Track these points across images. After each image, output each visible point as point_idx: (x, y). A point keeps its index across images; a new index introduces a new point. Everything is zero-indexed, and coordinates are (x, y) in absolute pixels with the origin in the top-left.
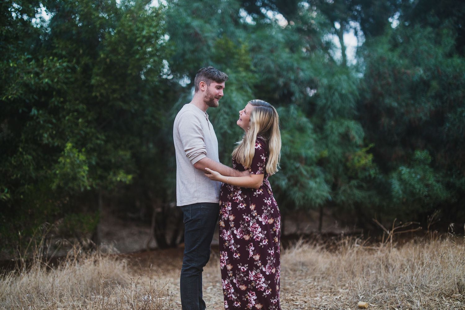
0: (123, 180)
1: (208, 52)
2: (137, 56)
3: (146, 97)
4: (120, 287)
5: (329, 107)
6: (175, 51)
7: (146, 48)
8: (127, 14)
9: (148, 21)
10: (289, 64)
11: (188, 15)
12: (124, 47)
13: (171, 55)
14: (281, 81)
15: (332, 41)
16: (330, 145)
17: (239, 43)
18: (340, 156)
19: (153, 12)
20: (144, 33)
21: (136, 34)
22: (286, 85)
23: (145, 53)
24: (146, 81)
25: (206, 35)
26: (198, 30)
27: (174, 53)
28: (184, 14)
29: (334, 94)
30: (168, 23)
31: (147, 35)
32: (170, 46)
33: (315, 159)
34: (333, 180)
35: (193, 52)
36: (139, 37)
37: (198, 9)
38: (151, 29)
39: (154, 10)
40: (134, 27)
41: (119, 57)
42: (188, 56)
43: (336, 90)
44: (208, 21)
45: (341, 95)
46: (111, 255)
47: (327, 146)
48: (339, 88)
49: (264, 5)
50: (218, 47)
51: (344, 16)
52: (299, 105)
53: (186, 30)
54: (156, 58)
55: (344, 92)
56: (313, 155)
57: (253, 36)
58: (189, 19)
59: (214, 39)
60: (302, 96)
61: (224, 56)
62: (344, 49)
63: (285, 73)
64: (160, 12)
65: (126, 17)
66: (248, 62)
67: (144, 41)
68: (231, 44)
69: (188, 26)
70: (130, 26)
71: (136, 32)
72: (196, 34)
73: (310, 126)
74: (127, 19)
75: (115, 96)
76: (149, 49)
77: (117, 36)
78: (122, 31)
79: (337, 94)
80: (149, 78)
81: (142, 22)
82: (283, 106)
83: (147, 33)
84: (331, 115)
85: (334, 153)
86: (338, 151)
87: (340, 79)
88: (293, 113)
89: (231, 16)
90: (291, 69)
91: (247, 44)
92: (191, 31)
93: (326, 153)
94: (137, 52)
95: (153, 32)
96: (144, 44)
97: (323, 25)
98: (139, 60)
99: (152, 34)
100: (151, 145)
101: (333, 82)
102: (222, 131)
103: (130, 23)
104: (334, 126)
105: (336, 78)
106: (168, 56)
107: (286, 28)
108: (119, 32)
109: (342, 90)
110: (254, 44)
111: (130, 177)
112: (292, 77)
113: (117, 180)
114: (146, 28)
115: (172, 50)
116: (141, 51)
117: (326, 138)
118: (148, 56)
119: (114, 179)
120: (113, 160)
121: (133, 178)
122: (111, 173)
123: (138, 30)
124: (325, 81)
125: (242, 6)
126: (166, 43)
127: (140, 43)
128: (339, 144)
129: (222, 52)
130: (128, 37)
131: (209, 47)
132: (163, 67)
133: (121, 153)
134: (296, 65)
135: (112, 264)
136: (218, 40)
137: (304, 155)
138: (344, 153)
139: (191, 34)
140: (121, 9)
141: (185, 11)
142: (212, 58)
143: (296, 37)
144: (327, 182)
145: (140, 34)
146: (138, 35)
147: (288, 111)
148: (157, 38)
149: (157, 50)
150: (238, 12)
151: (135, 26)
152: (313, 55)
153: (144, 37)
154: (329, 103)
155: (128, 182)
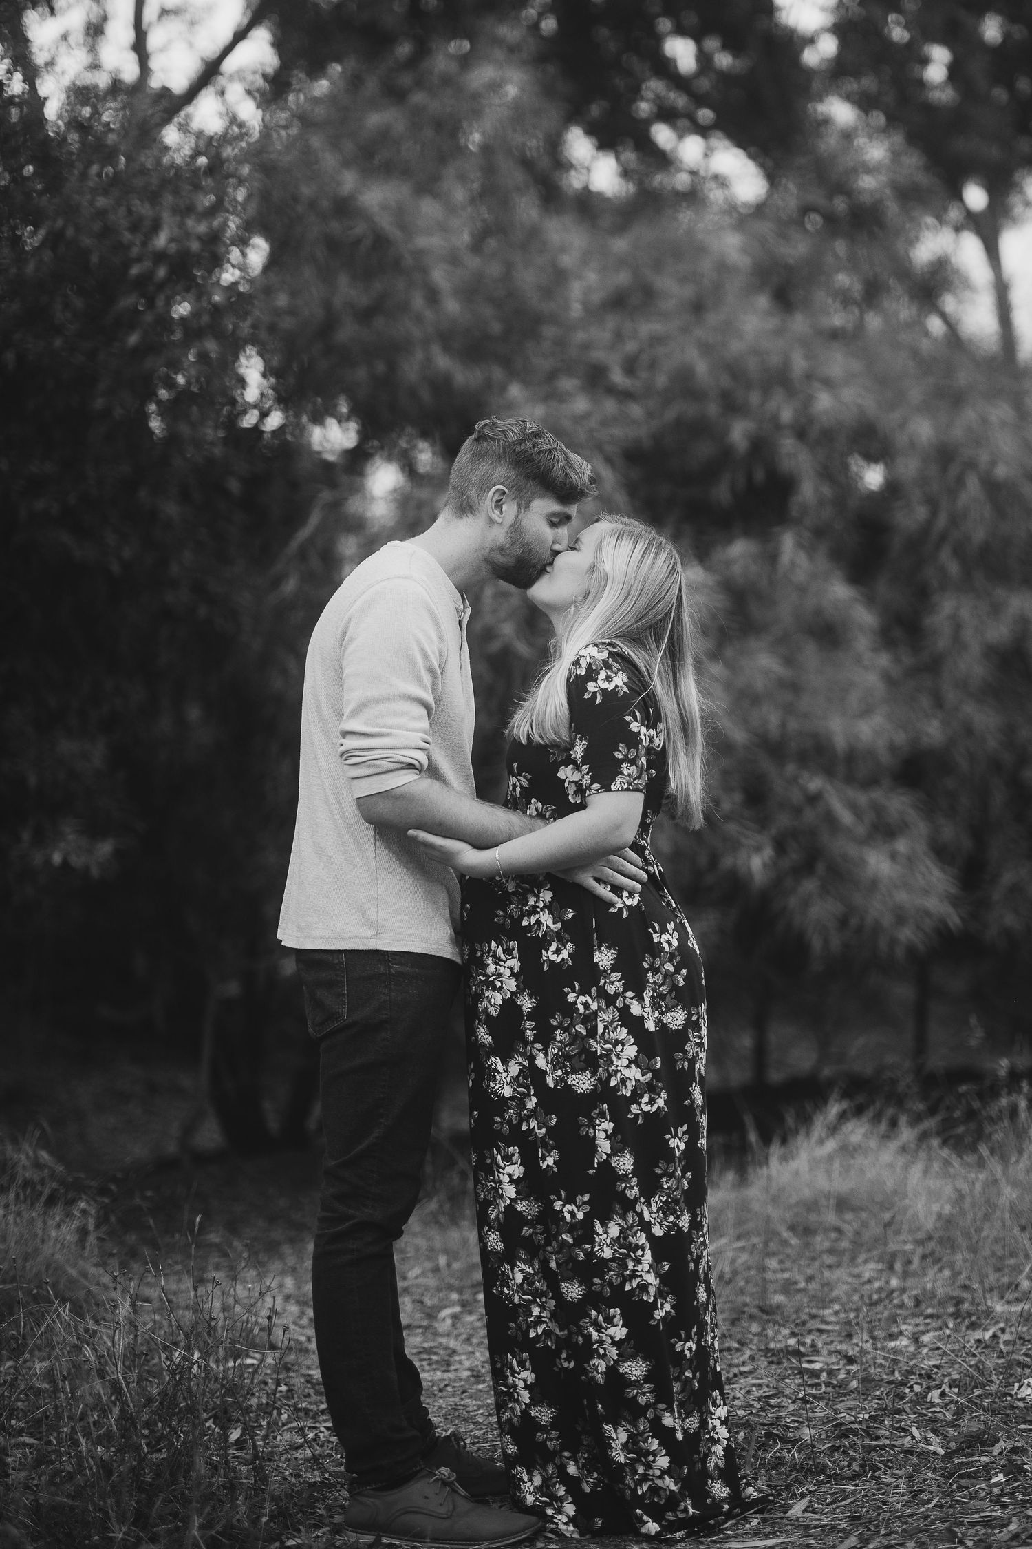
0: (77, 861)
1: (429, 315)
2: (133, 339)
3: (171, 509)
4: (65, 1314)
5: (943, 538)
6: (292, 311)
7: (169, 304)
8: (88, 166)
9: (176, 192)
10: (775, 360)
11: (346, 164)
12: (79, 303)
13: (272, 328)
14: (739, 433)
15: (953, 260)
16: (951, 696)
17: (560, 277)
18: (992, 743)
19: (197, 153)
20: (161, 240)
21: (128, 247)
22: (760, 447)
23: (165, 322)
24: (172, 438)
25: (422, 242)
26: (385, 222)
27: (287, 323)
28: (329, 160)
29: (960, 482)
30: (264, 196)
31: (173, 247)
32: (268, 291)
33: (885, 758)
34: (967, 844)
35: (366, 315)
36: (139, 260)
37: (384, 135)
38: (190, 223)
39: (202, 143)
40: (120, 218)
41: (58, 343)
42: (347, 332)
43: (971, 465)
44: (427, 186)
45: (992, 487)
46: (27, 1183)
47: (939, 702)
48: (984, 458)
49: (667, 115)
50: (470, 291)
51: (994, 152)
52: (819, 533)
53: (335, 226)
54: (212, 346)
55: (1001, 471)
56: (881, 744)
57: (620, 245)
58: (349, 181)
59: (453, 260)
60: (827, 491)
61: (496, 328)
62: (1002, 290)
63: (755, 398)
64: (228, 152)
65: (84, 176)
66: (598, 355)
67: (162, 272)
68: (528, 279)
69: (344, 207)
70: (101, 214)
71: (127, 236)
72: (380, 241)
73: (865, 617)
74: (91, 184)
75: (40, 505)
76: (182, 309)
77: (47, 255)
78: (70, 232)
79: (973, 484)
80: (184, 429)
81: (153, 197)
82: (747, 533)
83: (171, 240)
84: (954, 568)
85: (969, 730)
86: (985, 719)
87: (984, 421)
88: (793, 563)
89: (527, 164)
90: (779, 379)
91: (592, 277)
92: (360, 229)
93: (933, 731)
94: (131, 320)
95: (199, 238)
96: (161, 286)
97: (910, 196)
98: (139, 353)
99: (195, 246)
100: (194, 713)
101: (957, 432)
102: (495, 646)
103: (101, 202)
104: (965, 613)
105: (970, 415)
106: (263, 335)
107: (760, 210)
108: (54, 240)
109: (993, 463)
110: (623, 278)
111: (105, 848)
112: (786, 415)
113: (48, 861)
114: (167, 217)
115: (277, 312)
116: (149, 318)
117: (933, 666)
118: (177, 336)
119: (38, 858)
120: (32, 780)
121: (118, 853)
122: (26, 836)
123: (134, 228)
124: (924, 429)
125: (574, 115)
126: (251, 281)
127: (143, 284)
128: (991, 693)
129: (488, 311)
130: (94, 259)
131: (433, 296)
132: (242, 382)
133: (66, 746)
134: (799, 364)
135: (32, 1221)
136: (473, 262)
137: (840, 742)
138: (1009, 731)
139: (358, 242)
140: (62, 140)
141: (335, 144)
142: (446, 338)
143: (797, 249)
144: (940, 852)
145: (144, 244)
146: (135, 251)
147: (772, 558)
148: (217, 261)
149: (216, 310)
150: (555, 144)
151: (122, 211)
152: (874, 322)
153: (160, 257)
154: (942, 521)
155: (95, 872)
